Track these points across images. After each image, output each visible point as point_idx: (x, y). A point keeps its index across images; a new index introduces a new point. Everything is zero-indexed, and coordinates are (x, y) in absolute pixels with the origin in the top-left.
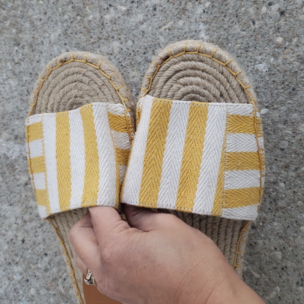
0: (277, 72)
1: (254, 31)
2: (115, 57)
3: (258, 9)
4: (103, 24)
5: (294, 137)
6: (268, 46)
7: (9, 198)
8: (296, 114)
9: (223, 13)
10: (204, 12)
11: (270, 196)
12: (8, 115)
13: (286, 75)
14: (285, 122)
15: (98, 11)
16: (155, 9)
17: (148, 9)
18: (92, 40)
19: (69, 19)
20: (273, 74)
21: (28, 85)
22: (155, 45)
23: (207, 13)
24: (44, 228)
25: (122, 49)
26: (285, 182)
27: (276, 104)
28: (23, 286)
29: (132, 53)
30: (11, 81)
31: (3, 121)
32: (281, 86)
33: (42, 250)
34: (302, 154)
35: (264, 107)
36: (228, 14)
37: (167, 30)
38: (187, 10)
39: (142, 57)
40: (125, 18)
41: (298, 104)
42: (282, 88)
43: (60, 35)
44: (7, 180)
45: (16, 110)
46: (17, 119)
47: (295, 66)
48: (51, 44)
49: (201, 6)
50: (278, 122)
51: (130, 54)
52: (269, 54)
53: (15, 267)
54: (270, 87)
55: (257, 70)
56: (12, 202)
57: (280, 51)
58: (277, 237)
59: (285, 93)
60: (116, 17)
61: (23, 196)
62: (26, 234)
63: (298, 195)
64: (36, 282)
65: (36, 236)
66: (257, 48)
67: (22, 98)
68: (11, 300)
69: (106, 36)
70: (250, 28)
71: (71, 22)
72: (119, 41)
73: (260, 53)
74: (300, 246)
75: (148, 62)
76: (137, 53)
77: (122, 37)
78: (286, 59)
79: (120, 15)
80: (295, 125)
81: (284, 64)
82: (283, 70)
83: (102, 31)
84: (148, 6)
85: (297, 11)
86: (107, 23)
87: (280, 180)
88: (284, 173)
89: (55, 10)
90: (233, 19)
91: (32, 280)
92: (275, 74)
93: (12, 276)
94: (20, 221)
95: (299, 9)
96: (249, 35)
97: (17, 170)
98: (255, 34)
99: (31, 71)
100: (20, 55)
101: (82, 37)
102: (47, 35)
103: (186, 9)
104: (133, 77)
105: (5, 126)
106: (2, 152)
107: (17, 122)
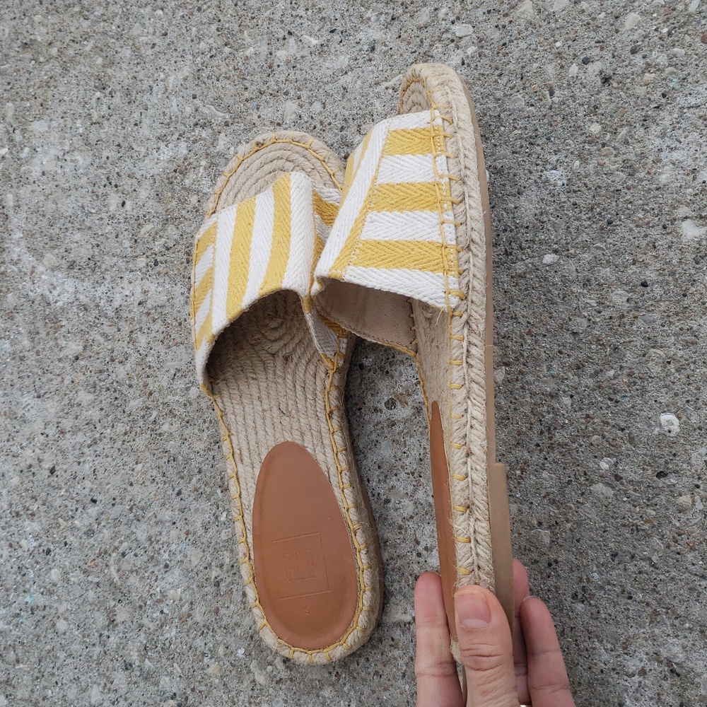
0: (584, 189)
1: (551, 109)
3: (562, 67)
4: (270, 67)
5: (600, 312)
6: (573, 138)
7: (38, 383)
8: (608, 269)
9: (497, 69)
10: (463, 64)
11: (540, 421)
12: (62, 221)
13: (600, 196)
14: (586, 284)
15: (265, 41)
16: (373, 49)
17: (360, 46)
18: (247, 95)
19: (208, 50)
20: (575, 192)
21: (111, 167)
22: (364, 116)
23: (469, 65)
24: (99, 447)
25: (300, 117)
26: (572, 396)
27: (573, 247)
28: (37, 563)
29: (319, 127)
30: (78, 157)
31: (51, 231)
32: (587, 213)
33: (87, 491)
34: (610, 346)
35: (550, 252)
36: (507, 72)
37: (391, 91)
38: (432, 57)
39: (336, 135)
40: (315, 60)
41: (614, 251)
42: (589, 219)
43: (185, 79)
44: (39, 347)
45: (79, 212)
46: (78, 229)
47: (618, 180)
48: (167, 94)
49: (460, 51)
50: (573, 282)
51: (315, 128)
52: (572, 153)
53: (27, 522)
54: (566, 214)
55: (547, 181)
56: (42, 392)
57: (594, 148)
58: (546, 501)
59: (593, 228)
60: (299, 56)
61: (67, 382)
62: (59, 458)
63: (594, 423)
64: (64, 555)
65: (79, 463)
66: (552, 139)
67: (95, 190)
68: (7, 590)
69: (273, 90)
70: (544, 101)
71: (211, 57)
72: (298, 101)
73: (556, 149)
74: (587, 521)
75: (347, 146)
76: (328, 127)
77: (305, 94)
78: (602, 165)
79: (306, 52)
80: (603, 289)
81: (597, 173)
82: (594, 185)
83: (268, 79)
84: (361, 42)
85: (633, 79)
86: (279, 66)
87: (564, 392)
88: (572, 379)
89: (184, 31)
90: (514, 82)
91: (58, 550)
92: (579, 191)
93: (17, 540)
94: (52, 431)
95: (638, 75)
96: (540, 113)
97: (63, 329)
98: (552, 114)
99: (120, 140)
100: (105, 107)
101: (228, 86)
102: (162, 76)
103: (430, 54)
105: (54, 242)
106: (39, 291)
107: (77, 236)
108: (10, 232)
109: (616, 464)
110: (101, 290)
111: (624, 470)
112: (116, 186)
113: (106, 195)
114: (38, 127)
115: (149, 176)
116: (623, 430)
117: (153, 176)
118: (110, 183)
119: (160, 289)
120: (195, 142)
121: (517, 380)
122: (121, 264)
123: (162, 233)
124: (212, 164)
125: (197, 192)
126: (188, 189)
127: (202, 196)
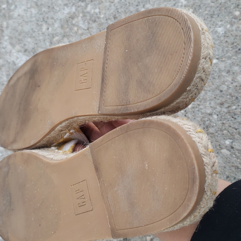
0: (230, 36)
1: (220, 4)
2: (114, 5)
5: (232, 83)
6: (228, 16)
8: (237, 67)
11: (204, 124)
12: (24, 34)
13: (236, 39)
14: (228, 72)
20: (227, 37)
21: (45, 15)
26: (218, 115)
27: (224, 58)
29: (128, 4)
30: (33, 10)
31: (19, 37)
32: (231, 45)
34: (235, 97)
39: (134, 8)
41: (240, 60)
42: (232, 47)
45: (31, 31)
46: (30, 37)
50: (223, 71)
51: (126, 4)
52: (227, 22)
54: (223, 45)
55: (216, 32)
57: (236, 21)
59: (233, 51)
63: (225, 126)
66: (220, 16)
67: (38, 23)
73: (221, 20)
76: (132, 5)
78: (238, 27)
80: (234, 75)
81: (236, 31)
82: (235, 35)
87: (215, 113)
88: (219, 108)
96: (216, 6)
98: (221, 6)
99: (50, 5)
105: (20, 41)
106: (12, 59)
107: (29, 40)
108: (3, 36)
109: (232, 142)
111: (235, 145)
112: (46, 22)
113: (42, 25)
115: (59, 19)
116: (236, 129)
117: (61, 19)
118: (44, 21)
120: (79, 7)
121: (197, 107)
123: (62, 41)
124: (84, 16)
125: (77, 26)
126: (74, 25)
127: (79, 28)
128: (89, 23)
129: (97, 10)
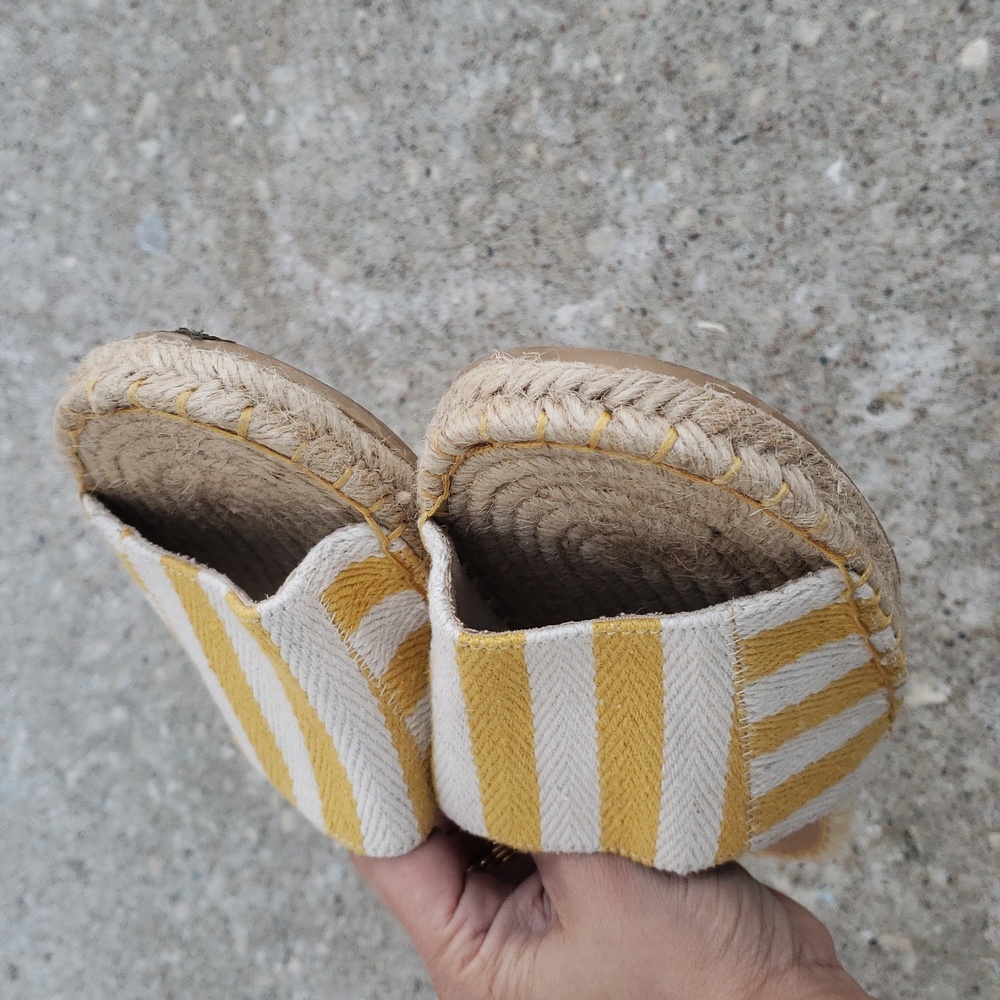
2: (654, 23)
12: (345, 209)
21: (400, 120)
29: (706, 11)
30: (348, 112)
31: (331, 227)
39: (734, 19)
45: (366, 194)
46: (371, 218)
51: (700, 13)
67: (384, 158)
76: (721, 9)
97: (376, 364)
99: (406, 78)
100: (374, 33)
104: (710, 79)
105: (338, 241)
106: (331, 313)
107: (370, 229)
108: (272, 235)
110: (419, 301)
112: (413, 147)
113: (400, 164)
114: (281, 76)
115: (459, 125)
117: (464, 125)
118: (404, 145)
119: (503, 289)
120: (518, 62)
122: (440, 259)
123: (491, 207)
124: (550, 93)
125: (534, 138)
126: (520, 137)
127: (542, 144)
128: (575, 118)
129: (593, 61)
